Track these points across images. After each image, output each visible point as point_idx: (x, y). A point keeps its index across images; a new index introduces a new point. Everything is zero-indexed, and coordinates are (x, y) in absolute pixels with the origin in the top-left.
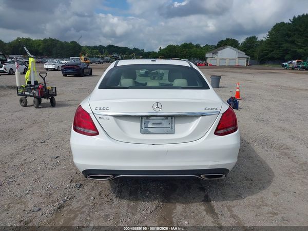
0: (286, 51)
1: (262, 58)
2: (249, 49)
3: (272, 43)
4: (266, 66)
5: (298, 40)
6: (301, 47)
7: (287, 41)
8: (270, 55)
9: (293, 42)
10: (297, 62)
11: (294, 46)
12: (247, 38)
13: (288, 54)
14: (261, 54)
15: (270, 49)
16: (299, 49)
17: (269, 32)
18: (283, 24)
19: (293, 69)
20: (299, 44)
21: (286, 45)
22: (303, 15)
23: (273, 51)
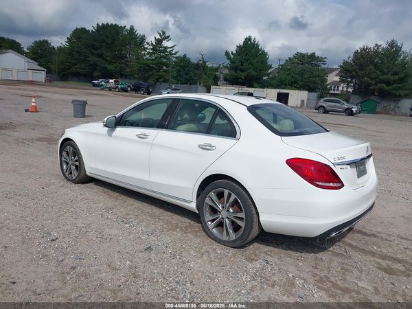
0: (94, 67)
1: (63, 73)
2: (42, 58)
3: (74, 53)
4: (72, 83)
5: (106, 54)
6: (110, 63)
7: (93, 54)
8: (74, 69)
9: (100, 56)
10: (115, 81)
11: (103, 61)
12: (36, 42)
13: (96, 70)
14: (61, 67)
15: (73, 61)
16: (109, 65)
17: (68, 38)
18: (84, 29)
19: (110, 90)
20: (108, 59)
21: (93, 59)
22: (107, 24)
23: (76, 64)
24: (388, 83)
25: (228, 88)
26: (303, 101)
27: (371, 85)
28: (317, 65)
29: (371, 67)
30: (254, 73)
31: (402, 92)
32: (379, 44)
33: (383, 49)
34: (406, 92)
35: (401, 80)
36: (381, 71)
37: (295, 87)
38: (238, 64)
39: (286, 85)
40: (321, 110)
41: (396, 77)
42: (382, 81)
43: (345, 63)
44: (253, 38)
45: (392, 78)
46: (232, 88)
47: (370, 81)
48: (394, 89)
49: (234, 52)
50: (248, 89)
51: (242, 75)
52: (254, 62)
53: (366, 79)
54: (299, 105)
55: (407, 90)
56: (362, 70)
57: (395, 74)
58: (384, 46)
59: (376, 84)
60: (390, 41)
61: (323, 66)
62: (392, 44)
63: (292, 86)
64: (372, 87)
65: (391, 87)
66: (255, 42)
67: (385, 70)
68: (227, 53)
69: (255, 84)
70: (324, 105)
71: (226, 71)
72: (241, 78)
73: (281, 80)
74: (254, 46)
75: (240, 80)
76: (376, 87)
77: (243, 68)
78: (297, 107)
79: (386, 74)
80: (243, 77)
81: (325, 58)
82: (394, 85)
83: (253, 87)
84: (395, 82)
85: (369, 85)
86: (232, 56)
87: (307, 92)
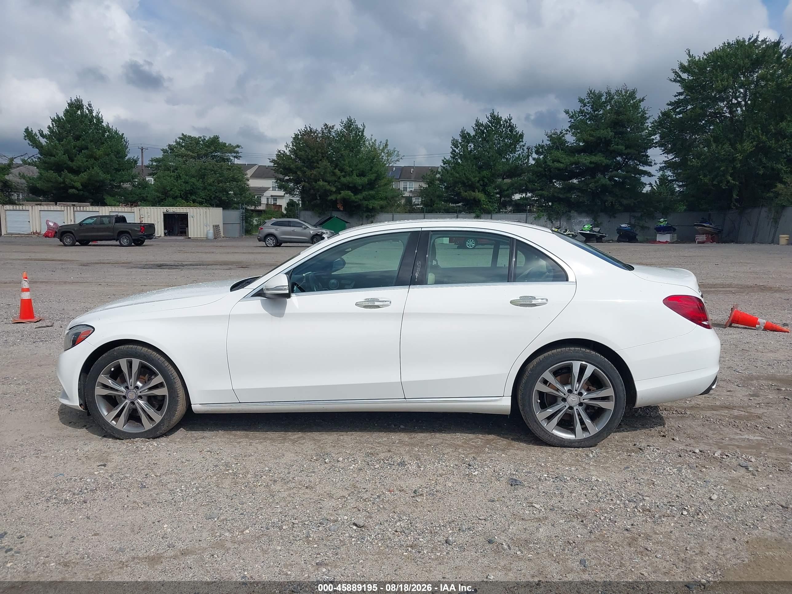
24: (355, 190)
25: (43, 208)
26: (216, 227)
27: (331, 192)
28: (224, 160)
29: (325, 163)
30: (102, 176)
31: (376, 204)
32: (330, 124)
33: (338, 134)
34: (382, 203)
35: (371, 185)
36: (342, 170)
37: (194, 201)
38: (61, 156)
39: (175, 198)
40: (270, 241)
41: (365, 180)
42: (347, 187)
43: (281, 156)
44: (85, 103)
45: (360, 181)
46: (58, 208)
47: (328, 187)
48: (365, 199)
49: (46, 132)
50: (96, 208)
51: (77, 181)
52: (99, 153)
53: (321, 183)
54: (211, 235)
55: (381, 199)
56: (312, 168)
57: (362, 174)
58: (338, 127)
59: (338, 191)
60: (345, 120)
61: (236, 161)
62: (349, 125)
63: (187, 200)
64: (333, 197)
65: (360, 196)
66: (91, 112)
67: (348, 169)
68: (29, 134)
69: (108, 199)
70: (273, 231)
71: (34, 172)
72: (73, 187)
73: (164, 188)
74: (91, 121)
75: (71, 191)
76: (339, 197)
77: (74, 165)
78: (207, 240)
79: (350, 174)
80: (78, 185)
81: (238, 146)
82: (365, 193)
83: (104, 204)
84: (364, 187)
85: (327, 193)
86: (43, 141)
87: (220, 210)
